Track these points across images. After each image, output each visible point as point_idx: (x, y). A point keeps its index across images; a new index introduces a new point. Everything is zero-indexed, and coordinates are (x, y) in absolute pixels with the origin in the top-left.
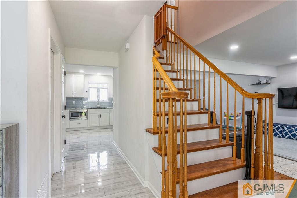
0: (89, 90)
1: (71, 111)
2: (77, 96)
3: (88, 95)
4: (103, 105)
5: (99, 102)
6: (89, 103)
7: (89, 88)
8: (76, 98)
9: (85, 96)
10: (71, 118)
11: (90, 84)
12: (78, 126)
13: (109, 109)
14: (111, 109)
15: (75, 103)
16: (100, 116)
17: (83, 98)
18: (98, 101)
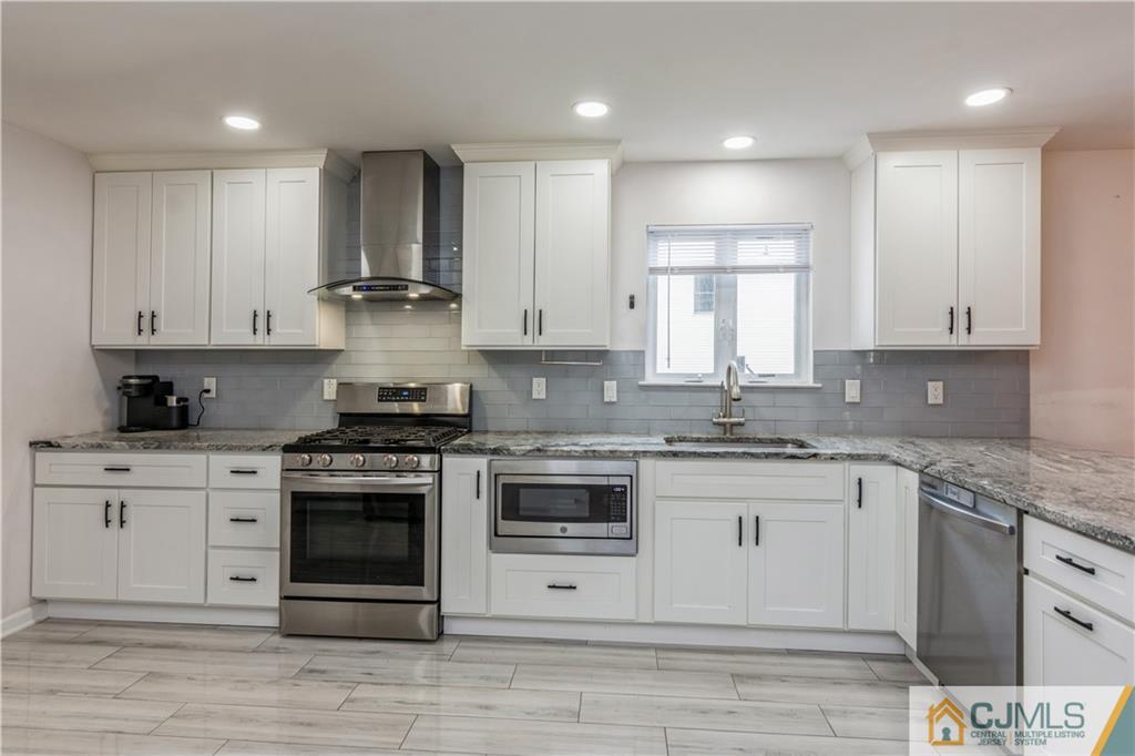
0: (651, 290)
1: (502, 464)
2: (555, 337)
3: (647, 330)
4: (767, 413)
5: (736, 391)
6: (653, 393)
7: (653, 271)
8: (553, 355)
9: (623, 344)
10: (507, 527)
11: (662, 246)
12: (561, 605)
13: (836, 467)
14: (858, 469)
15: (543, 396)
16: (750, 531)
17: (601, 355)
18: (720, 380)
